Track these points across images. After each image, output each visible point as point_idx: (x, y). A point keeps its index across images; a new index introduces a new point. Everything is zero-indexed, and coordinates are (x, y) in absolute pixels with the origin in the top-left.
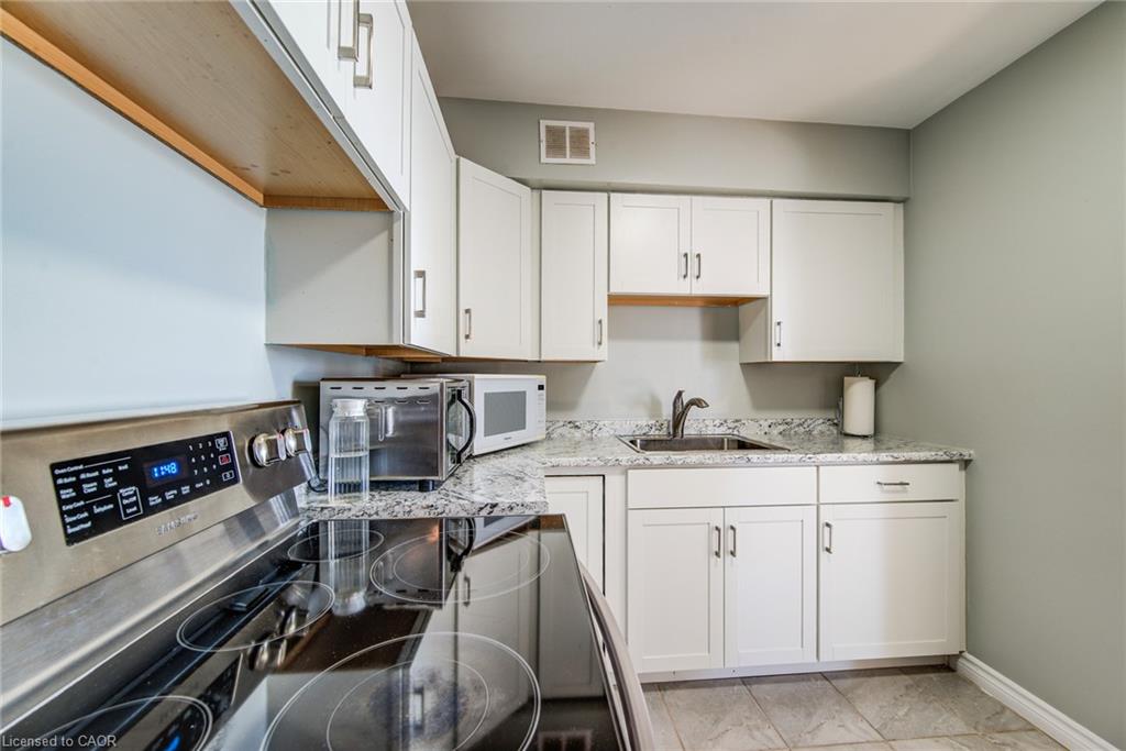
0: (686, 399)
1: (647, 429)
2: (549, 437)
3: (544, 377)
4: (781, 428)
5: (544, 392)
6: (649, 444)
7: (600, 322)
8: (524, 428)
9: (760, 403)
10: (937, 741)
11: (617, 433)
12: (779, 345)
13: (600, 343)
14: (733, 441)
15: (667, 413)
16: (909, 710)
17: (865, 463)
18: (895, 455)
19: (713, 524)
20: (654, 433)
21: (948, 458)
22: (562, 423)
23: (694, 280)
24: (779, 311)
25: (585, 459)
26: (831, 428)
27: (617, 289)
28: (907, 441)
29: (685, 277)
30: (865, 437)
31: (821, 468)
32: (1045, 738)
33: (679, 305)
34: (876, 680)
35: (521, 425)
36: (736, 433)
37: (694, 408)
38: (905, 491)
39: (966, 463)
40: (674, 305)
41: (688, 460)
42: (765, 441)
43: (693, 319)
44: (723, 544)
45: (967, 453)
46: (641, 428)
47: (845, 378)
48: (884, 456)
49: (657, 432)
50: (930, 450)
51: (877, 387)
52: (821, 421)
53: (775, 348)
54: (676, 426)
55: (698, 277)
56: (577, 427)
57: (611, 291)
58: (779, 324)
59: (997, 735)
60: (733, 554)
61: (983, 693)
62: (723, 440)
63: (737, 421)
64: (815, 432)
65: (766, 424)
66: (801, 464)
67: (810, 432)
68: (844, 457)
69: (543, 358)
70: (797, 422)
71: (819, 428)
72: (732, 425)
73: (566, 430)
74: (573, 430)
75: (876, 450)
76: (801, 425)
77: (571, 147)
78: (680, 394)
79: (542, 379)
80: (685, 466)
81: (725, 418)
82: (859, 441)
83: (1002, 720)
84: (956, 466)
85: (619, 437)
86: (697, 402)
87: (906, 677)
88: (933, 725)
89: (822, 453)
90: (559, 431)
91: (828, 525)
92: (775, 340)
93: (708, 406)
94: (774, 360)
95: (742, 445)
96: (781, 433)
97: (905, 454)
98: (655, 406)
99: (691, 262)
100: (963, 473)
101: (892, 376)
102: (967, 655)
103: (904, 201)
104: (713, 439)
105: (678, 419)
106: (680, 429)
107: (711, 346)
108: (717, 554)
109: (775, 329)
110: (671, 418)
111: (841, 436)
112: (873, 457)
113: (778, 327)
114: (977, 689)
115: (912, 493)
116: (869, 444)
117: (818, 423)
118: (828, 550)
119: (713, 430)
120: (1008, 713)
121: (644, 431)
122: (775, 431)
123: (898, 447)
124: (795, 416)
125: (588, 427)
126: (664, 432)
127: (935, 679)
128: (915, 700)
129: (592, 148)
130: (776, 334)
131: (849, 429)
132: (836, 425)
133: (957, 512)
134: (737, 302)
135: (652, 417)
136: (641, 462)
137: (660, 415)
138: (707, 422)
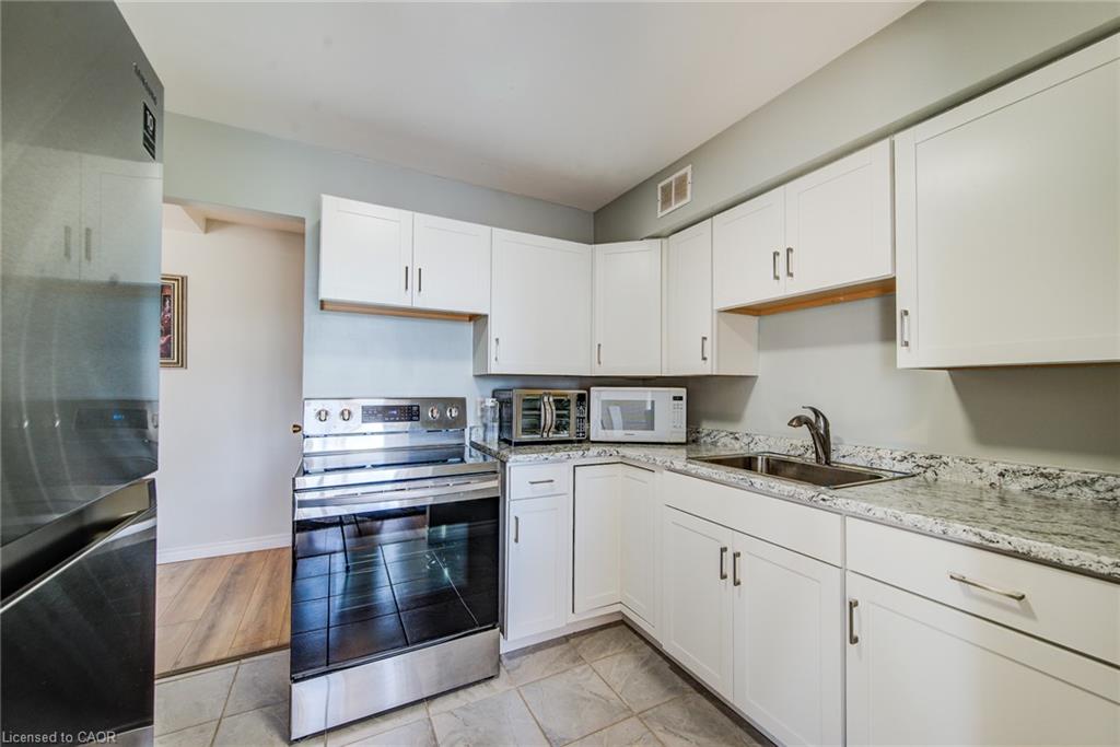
1: (802, 450)
3: (684, 390)
5: (684, 403)
7: (705, 339)
8: (653, 429)
12: (907, 344)
13: (706, 359)
18: (988, 533)
33: (845, 301)
53: (901, 350)
56: (737, 439)
58: (906, 313)
65: (995, 471)
70: (1076, 477)
77: (675, 194)
79: (682, 392)
92: (902, 339)
99: (782, 261)
106: (821, 454)
109: (902, 321)
112: (933, 524)
113: (905, 319)
122: (1015, 486)
124: (1069, 466)
125: (746, 440)
129: (689, 188)
130: (903, 329)
138: (881, 453)
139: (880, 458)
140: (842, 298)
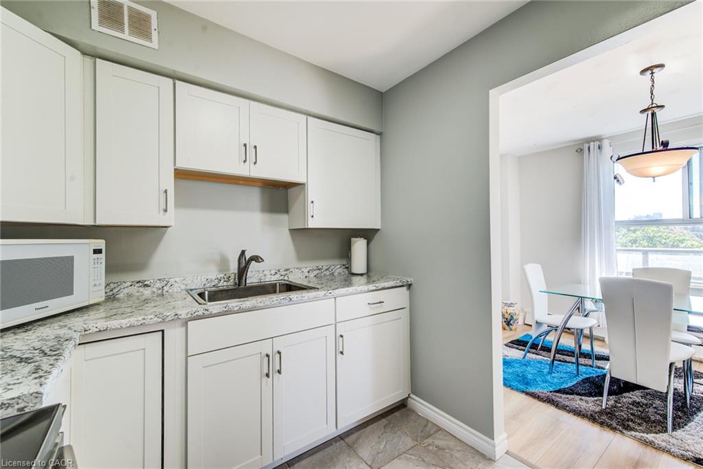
0: (248, 256)
1: (216, 281)
2: (111, 298)
3: (103, 241)
4: (315, 272)
5: (103, 256)
6: (216, 295)
7: (166, 191)
8: (72, 294)
9: (301, 256)
10: (400, 459)
11: (188, 287)
12: (312, 216)
13: (166, 211)
14: (283, 285)
15: (234, 268)
16: (386, 442)
17: (361, 292)
18: (377, 285)
19: (264, 353)
20: (223, 285)
21: (401, 284)
22: (129, 284)
23: (252, 165)
24: (312, 193)
25: (140, 318)
26: (344, 270)
27: (183, 164)
28: (384, 276)
29: (245, 161)
30: (362, 275)
31: (337, 299)
32: (444, 432)
33: (243, 185)
34: (369, 428)
35: (69, 291)
36: (286, 278)
37: (253, 262)
38: (382, 306)
39: (409, 286)
40: (239, 184)
41: (243, 306)
42: (305, 283)
43: (254, 195)
44: (272, 366)
45: (410, 280)
46: (211, 280)
47: (352, 239)
48: (371, 287)
49: (225, 284)
50: (394, 280)
51: (368, 244)
52: (339, 266)
53: (310, 218)
54: (240, 277)
55: (255, 163)
56: (147, 286)
57: (177, 165)
58: (312, 202)
59: (426, 441)
60: (279, 372)
61: (419, 415)
62: (276, 284)
63: (287, 270)
64: (336, 274)
65: (306, 271)
66: (325, 297)
67: (332, 274)
68: (350, 289)
69: (99, 223)
70: (325, 268)
71: (338, 271)
72: (283, 273)
73: (133, 290)
74: (141, 289)
75: (368, 283)
76: (327, 269)
77: (129, 25)
78: (243, 252)
79: (100, 244)
80: (241, 311)
81: (279, 268)
82: (359, 277)
83: (428, 430)
84: (405, 288)
85: (189, 291)
86: (256, 259)
87: (383, 420)
88: (397, 448)
89: (337, 288)
90: (126, 291)
91: (341, 336)
92: (310, 214)
93: (263, 261)
94: (309, 227)
95: (290, 288)
96: (315, 276)
97: (382, 284)
98: (223, 263)
99: (249, 151)
100: (408, 292)
101: (375, 237)
102: (412, 395)
103: (380, 134)
104: (270, 284)
105: (242, 271)
106: (244, 278)
107: (267, 216)
108: (267, 375)
109: (310, 205)
110: (236, 272)
111: (350, 275)
112: (365, 288)
113: (312, 204)
114: (417, 414)
115: (386, 307)
116: (363, 279)
117: (337, 267)
118: (342, 353)
119: (270, 278)
120: (430, 425)
121: (214, 284)
122: (312, 275)
123: (379, 280)
124: (324, 264)
125: (159, 285)
126: (231, 282)
127: (398, 415)
128: (389, 434)
129: (155, 35)
130: (311, 210)
131: (354, 271)
132: (347, 268)
133: (405, 314)
134: (287, 186)
135: (221, 271)
136: (200, 313)
137: (228, 270)
138: (265, 273)
139: (265, 275)
140: (241, 182)
